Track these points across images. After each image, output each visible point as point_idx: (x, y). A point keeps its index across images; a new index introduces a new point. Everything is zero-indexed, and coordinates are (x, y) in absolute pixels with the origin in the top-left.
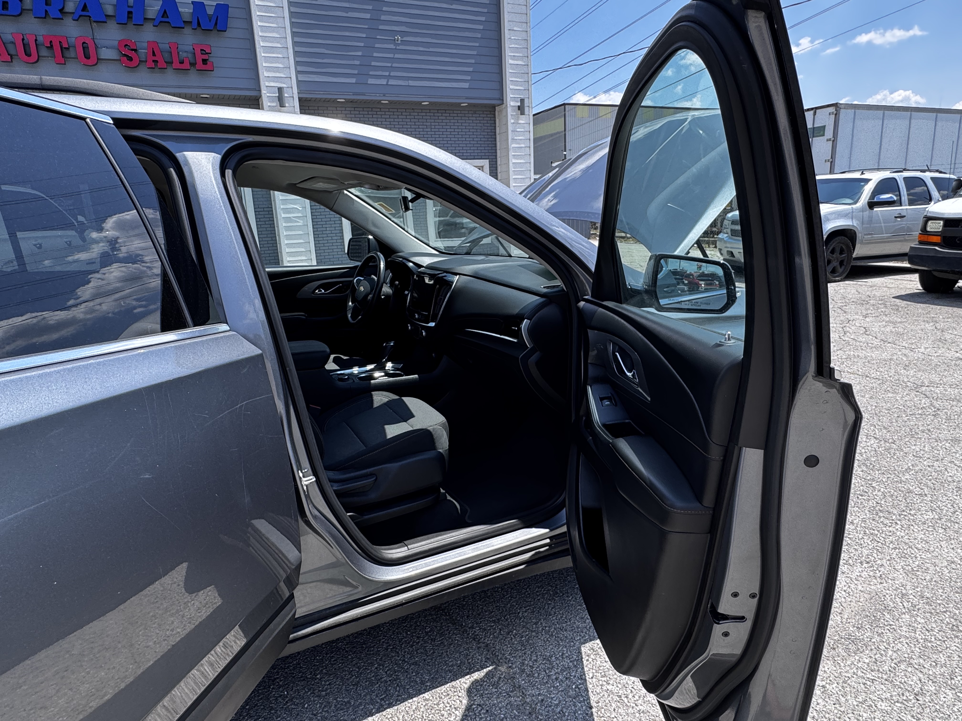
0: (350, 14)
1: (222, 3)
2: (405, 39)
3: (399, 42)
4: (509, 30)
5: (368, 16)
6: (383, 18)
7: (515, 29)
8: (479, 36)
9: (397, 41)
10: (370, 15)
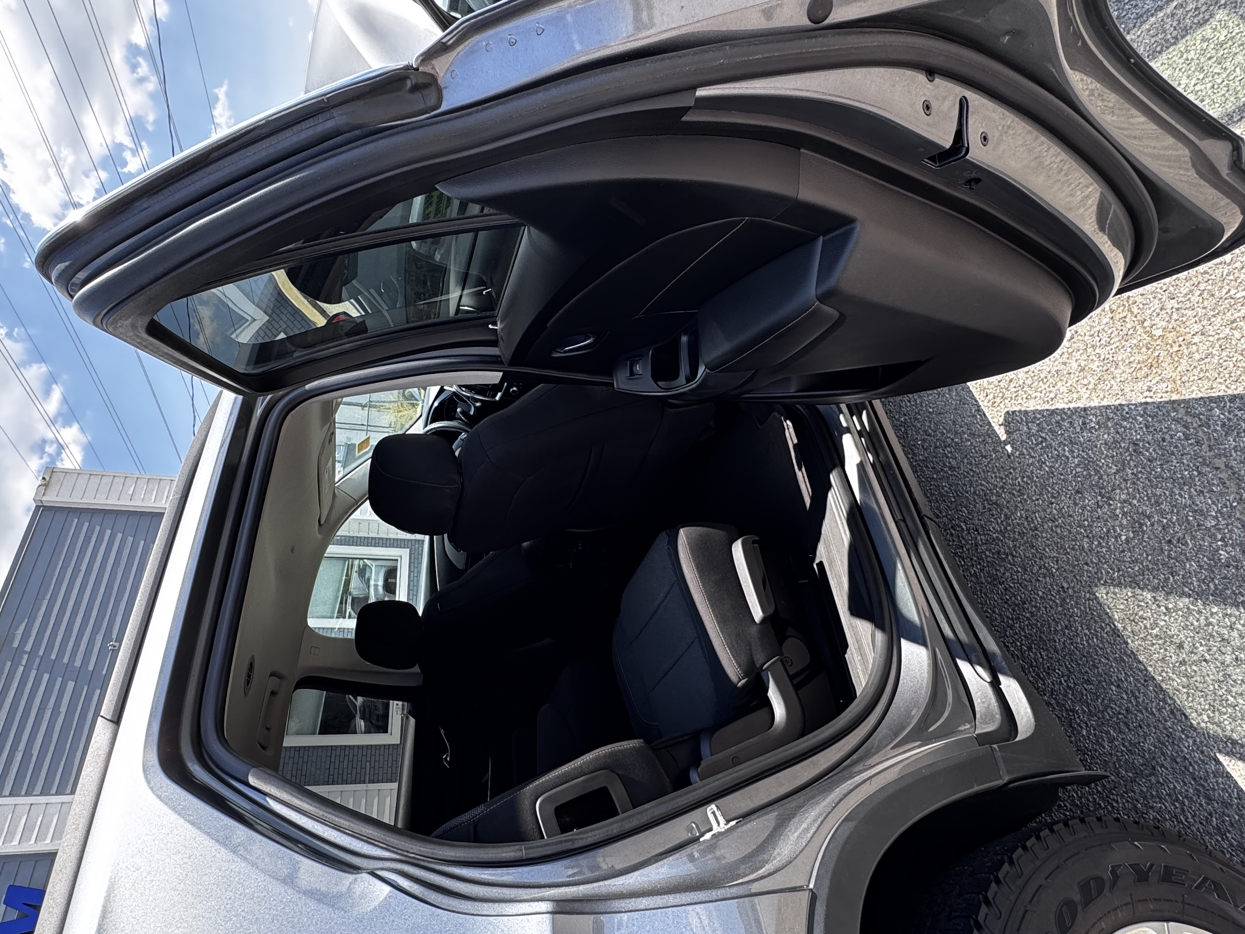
0: (63, 709)
1: (4, 896)
2: (114, 637)
3: (117, 644)
4: (131, 500)
5: (71, 685)
6: (78, 663)
7: (131, 492)
8: (130, 539)
9: (115, 646)
10: (70, 682)
